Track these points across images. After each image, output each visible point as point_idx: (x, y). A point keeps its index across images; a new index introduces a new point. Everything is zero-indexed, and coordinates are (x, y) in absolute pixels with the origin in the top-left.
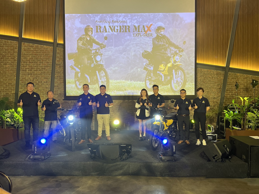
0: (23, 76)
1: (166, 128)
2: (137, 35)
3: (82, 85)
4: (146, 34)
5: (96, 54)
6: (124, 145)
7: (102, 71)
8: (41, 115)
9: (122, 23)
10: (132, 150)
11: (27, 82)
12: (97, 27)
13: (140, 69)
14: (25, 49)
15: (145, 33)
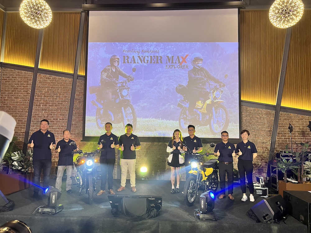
0: (36, 112)
1: (205, 178)
2: (170, 66)
3: (104, 123)
4: (181, 65)
5: (123, 87)
6: (152, 198)
7: (129, 108)
8: (53, 158)
9: (153, 53)
10: (162, 205)
11: (41, 119)
12: (124, 57)
13: (173, 106)
14: (40, 81)
15: (179, 65)
